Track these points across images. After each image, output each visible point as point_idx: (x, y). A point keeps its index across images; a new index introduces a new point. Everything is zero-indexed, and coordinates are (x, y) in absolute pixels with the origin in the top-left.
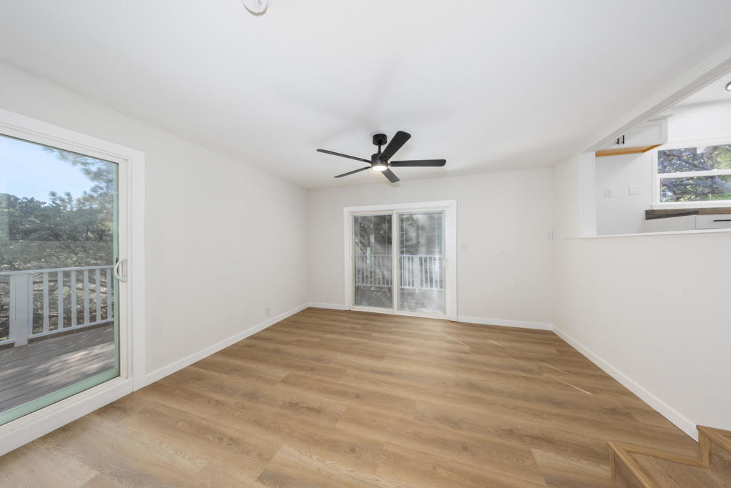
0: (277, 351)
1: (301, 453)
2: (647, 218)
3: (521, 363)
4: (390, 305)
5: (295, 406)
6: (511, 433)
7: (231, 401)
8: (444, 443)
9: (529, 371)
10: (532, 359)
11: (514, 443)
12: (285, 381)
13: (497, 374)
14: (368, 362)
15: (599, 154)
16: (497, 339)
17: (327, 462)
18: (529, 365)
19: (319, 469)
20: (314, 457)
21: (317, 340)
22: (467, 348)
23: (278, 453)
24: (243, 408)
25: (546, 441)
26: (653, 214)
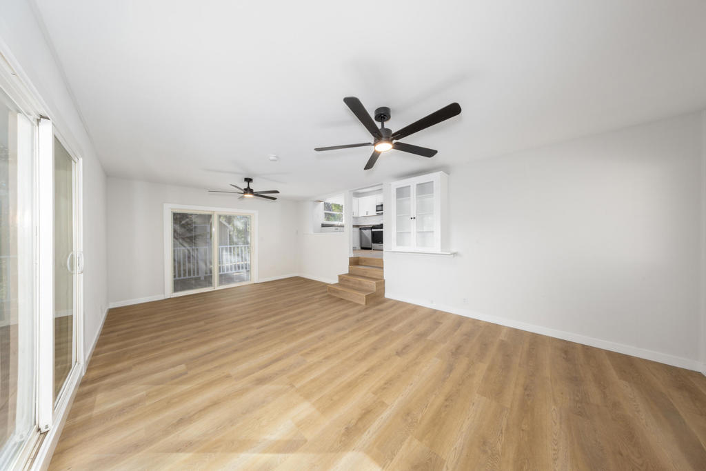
4: (211, 284)
26: (323, 226)
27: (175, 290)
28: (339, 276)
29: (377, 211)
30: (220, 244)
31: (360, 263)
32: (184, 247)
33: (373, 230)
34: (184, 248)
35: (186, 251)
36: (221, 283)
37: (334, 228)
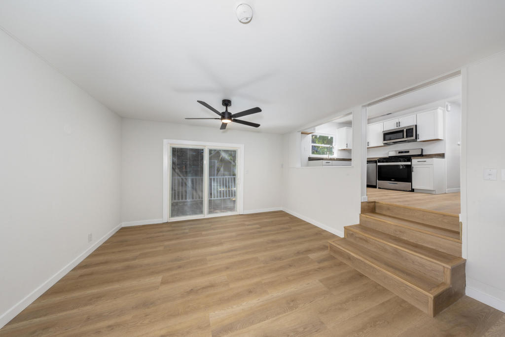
0: (128, 267)
1: (225, 310)
2: (309, 160)
3: (282, 226)
4: (201, 212)
5: (191, 292)
6: (298, 253)
7: (127, 317)
8: (282, 268)
9: (287, 228)
10: (284, 224)
11: (301, 256)
12: (164, 283)
13: (278, 233)
14: (214, 249)
15: (302, 133)
16: (266, 218)
17: (243, 304)
18: (285, 226)
19: (243, 309)
20: (235, 307)
21: (161, 248)
22: (258, 226)
23: (211, 319)
24: (146, 316)
25: (309, 251)
26: (310, 159)
27: (172, 215)
28: (345, 228)
29: (384, 140)
30: (210, 175)
31: (377, 211)
32: (180, 176)
33: (379, 164)
34: (179, 178)
35: (180, 180)
36: (210, 212)
37: (324, 162)
